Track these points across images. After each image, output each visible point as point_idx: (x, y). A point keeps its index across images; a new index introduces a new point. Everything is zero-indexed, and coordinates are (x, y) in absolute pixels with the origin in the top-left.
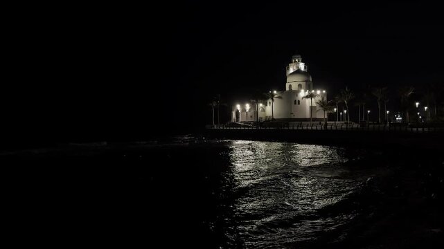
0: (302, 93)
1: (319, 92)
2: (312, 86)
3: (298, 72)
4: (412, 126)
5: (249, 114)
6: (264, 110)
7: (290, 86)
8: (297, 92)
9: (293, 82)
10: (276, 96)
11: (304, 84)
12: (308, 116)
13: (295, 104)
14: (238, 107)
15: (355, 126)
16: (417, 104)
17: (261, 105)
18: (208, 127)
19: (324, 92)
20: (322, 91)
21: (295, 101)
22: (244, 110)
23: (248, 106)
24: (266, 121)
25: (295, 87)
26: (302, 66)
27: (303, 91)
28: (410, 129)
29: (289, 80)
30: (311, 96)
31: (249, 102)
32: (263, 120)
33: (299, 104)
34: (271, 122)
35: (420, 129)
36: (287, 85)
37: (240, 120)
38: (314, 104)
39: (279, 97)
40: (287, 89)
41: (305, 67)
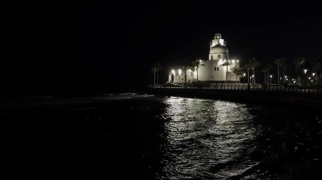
0: (221, 62)
1: (233, 61)
2: (228, 56)
3: (218, 46)
4: (301, 88)
5: (181, 77)
6: (192, 74)
7: (212, 57)
8: (216, 61)
9: (214, 54)
10: (201, 64)
11: (222, 55)
12: (225, 79)
13: (215, 70)
14: (173, 72)
15: (260, 86)
16: (306, 71)
17: (190, 70)
18: (150, 86)
19: (238, 61)
20: (236, 61)
21: (215, 68)
22: (177, 74)
23: (180, 72)
24: (193, 82)
25: (215, 57)
26: (222, 42)
27: (221, 60)
28: (299, 90)
29: (211, 51)
30: (227, 64)
31: (181, 68)
32: (191, 82)
33: (218, 70)
34: (197, 83)
35: (307, 90)
36: (210, 56)
37: (175, 81)
38: (229, 70)
39: (203, 65)
40: (210, 59)
41: (224, 43)
